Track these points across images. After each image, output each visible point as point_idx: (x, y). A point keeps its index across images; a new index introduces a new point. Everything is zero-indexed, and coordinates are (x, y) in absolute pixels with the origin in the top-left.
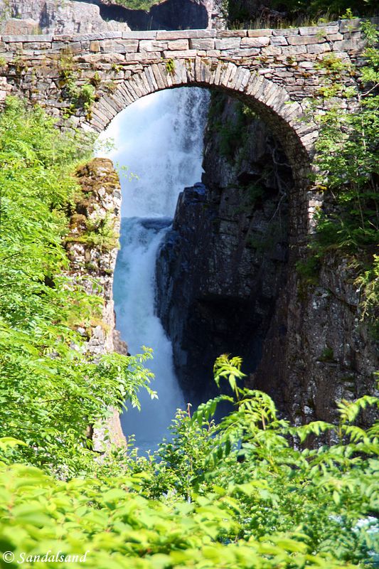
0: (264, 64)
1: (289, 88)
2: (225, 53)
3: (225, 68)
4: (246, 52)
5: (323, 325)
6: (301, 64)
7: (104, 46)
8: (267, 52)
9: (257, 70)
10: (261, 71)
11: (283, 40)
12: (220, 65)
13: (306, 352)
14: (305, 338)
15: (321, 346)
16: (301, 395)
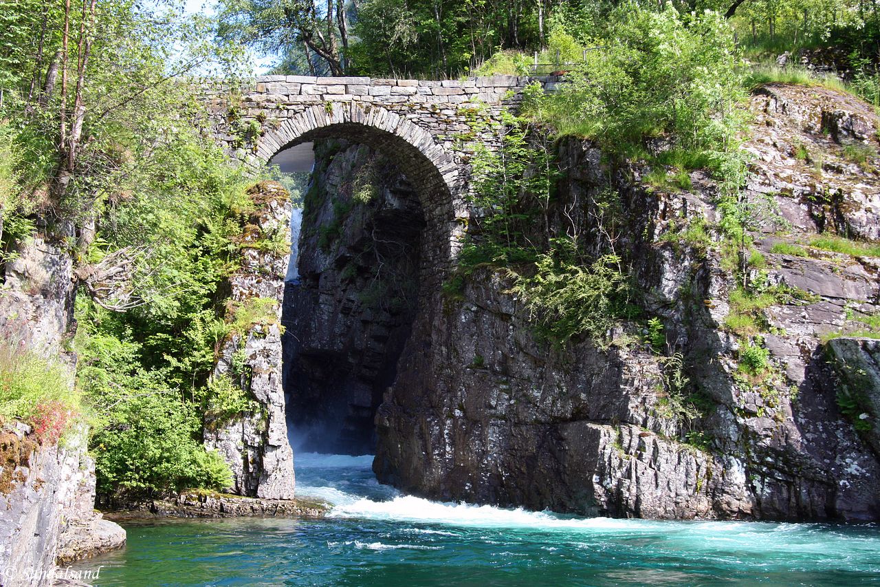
0: (412, 110)
1: (433, 132)
2: (377, 99)
3: (378, 112)
4: (396, 99)
5: (472, 336)
6: (443, 112)
7: (269, 88)
8: (414, 100)
9: (405, 115)
10: (409, 116)
11: (428, 90)
12: (373, 109)
13: (454, 361)
14: (453, 349)
15: (470, 355)
16: (451, 400)
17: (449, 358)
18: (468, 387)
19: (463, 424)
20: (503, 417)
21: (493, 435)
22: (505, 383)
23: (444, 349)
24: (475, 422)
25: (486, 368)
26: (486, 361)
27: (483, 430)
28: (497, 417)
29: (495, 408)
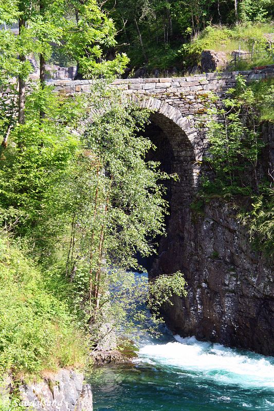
0: (168, 97)
1: (182, 109)
2: (147, 91)
3: (148, 100)
4: (159, 91)
5: (211, 238)
6: (187, 97)
7: (83, 88)
8: (169, 90)
9: (164, 100)
10: (167, 101)
11: (178, 84)
13: (200, 252)
14: (198, 245)
15: (210, 250)
16: (199, 276)
17: (196, 250)
18: (210, 270)
19: (208, 293)
20: (233, 292)
21: (228, 303)
22: (233, 270)
23: (192, 243)
24: (216, 293)
25: (220, 259)
26: (220, 255)
27: (221, 299)
28: (230, 291)
29: (228, 286)
